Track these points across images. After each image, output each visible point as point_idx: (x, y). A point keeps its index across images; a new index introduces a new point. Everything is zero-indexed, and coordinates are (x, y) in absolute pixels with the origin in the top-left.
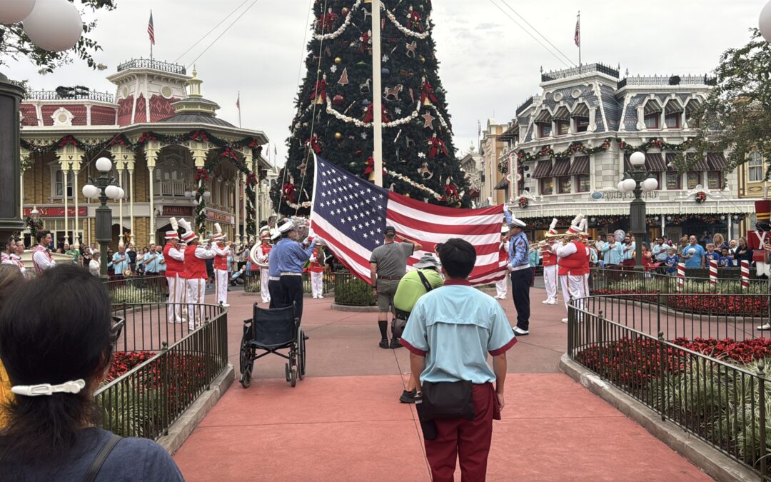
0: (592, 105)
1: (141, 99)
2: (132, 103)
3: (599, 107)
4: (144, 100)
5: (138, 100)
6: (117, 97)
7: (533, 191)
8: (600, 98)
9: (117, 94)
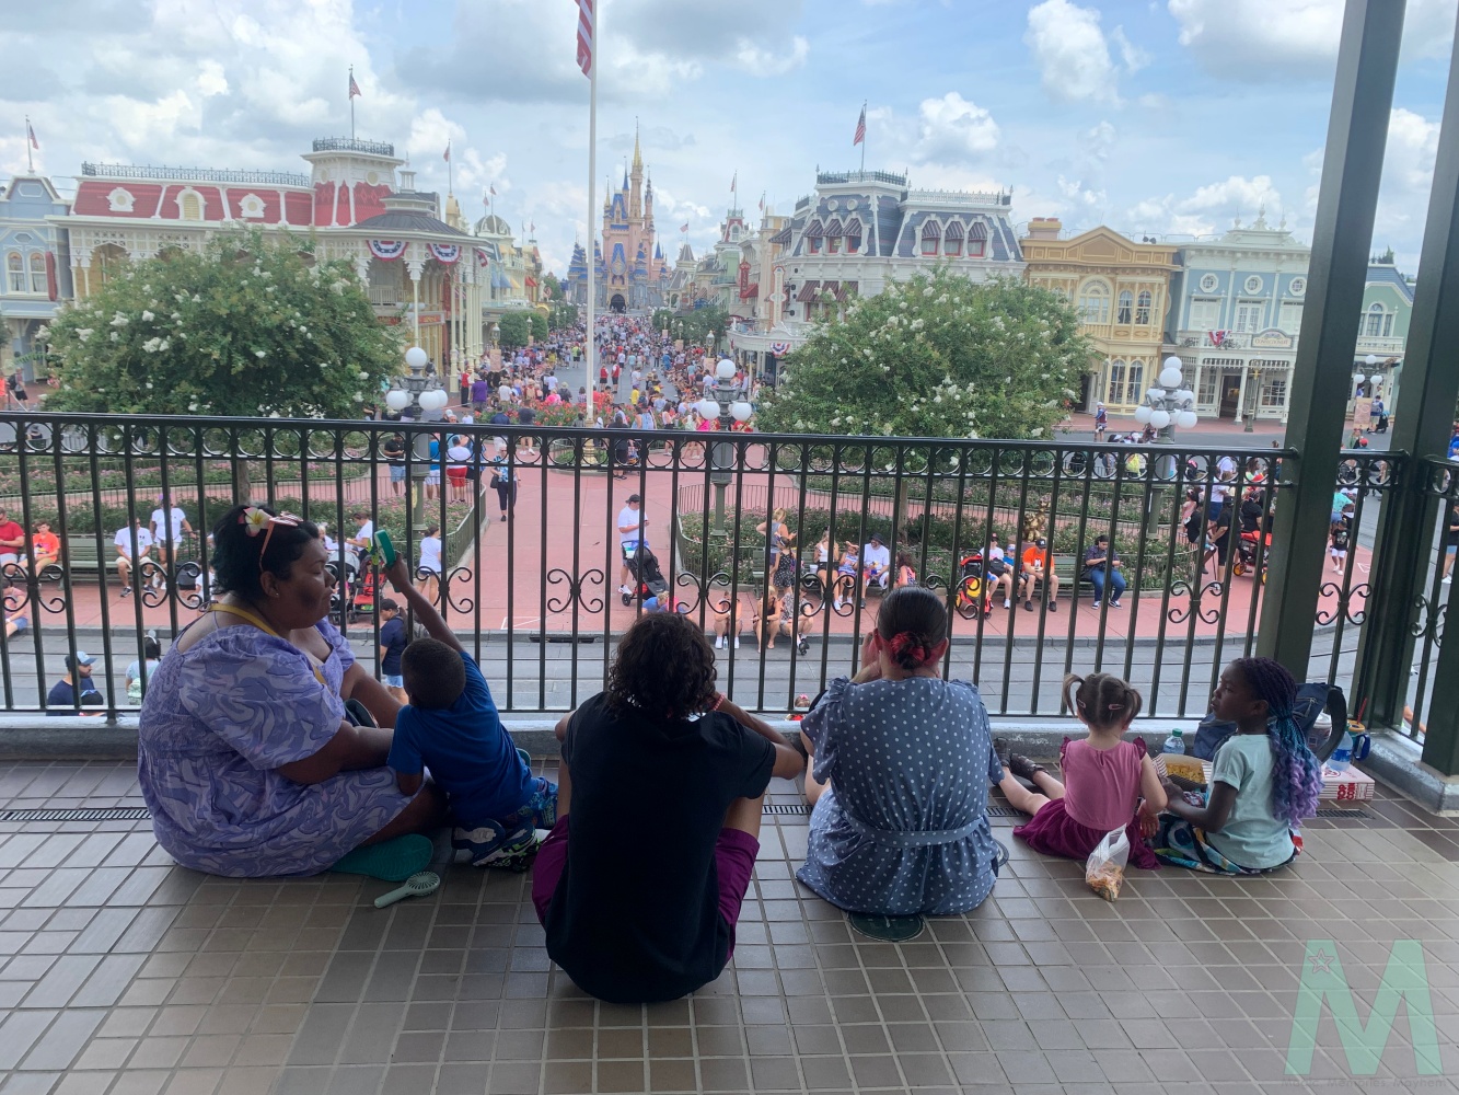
0: (866, 222)
1: (344, 188)
2: (333, 192)
3: (873, 226)
4: (347, 189)
5: (340, 189)
6: (313, 179)
7: (799, 315)
8: (875, 214)
9: (314, 175)
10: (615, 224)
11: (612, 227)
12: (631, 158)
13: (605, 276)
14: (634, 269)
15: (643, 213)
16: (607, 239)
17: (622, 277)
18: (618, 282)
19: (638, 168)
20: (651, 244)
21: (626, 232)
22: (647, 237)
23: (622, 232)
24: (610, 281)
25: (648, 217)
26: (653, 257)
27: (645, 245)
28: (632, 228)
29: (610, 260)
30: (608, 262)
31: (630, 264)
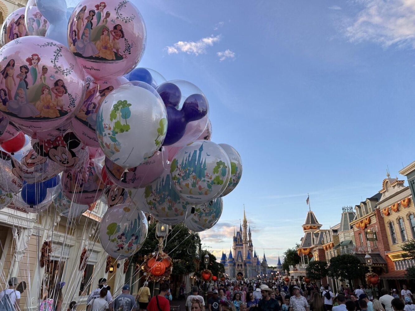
10: (237, 243)
11: (237, 245)
12: (243, 219)
13: (235, 265)
14: (246, 261)
15: (248, 240)
16: (235, 249)
17: (241, 265)
18: (240, 268)
19: (245, 222)
20: (252, 251)
21: (242, 247)
22: (250, 248)
23: (241, 247)
24: (237, 267)
25: (250, 241)
26: (253, 256)
27: (250, 252)
28: (244, 245)
29: (236, 258)
30: (236, 259)
31: (244, 259)
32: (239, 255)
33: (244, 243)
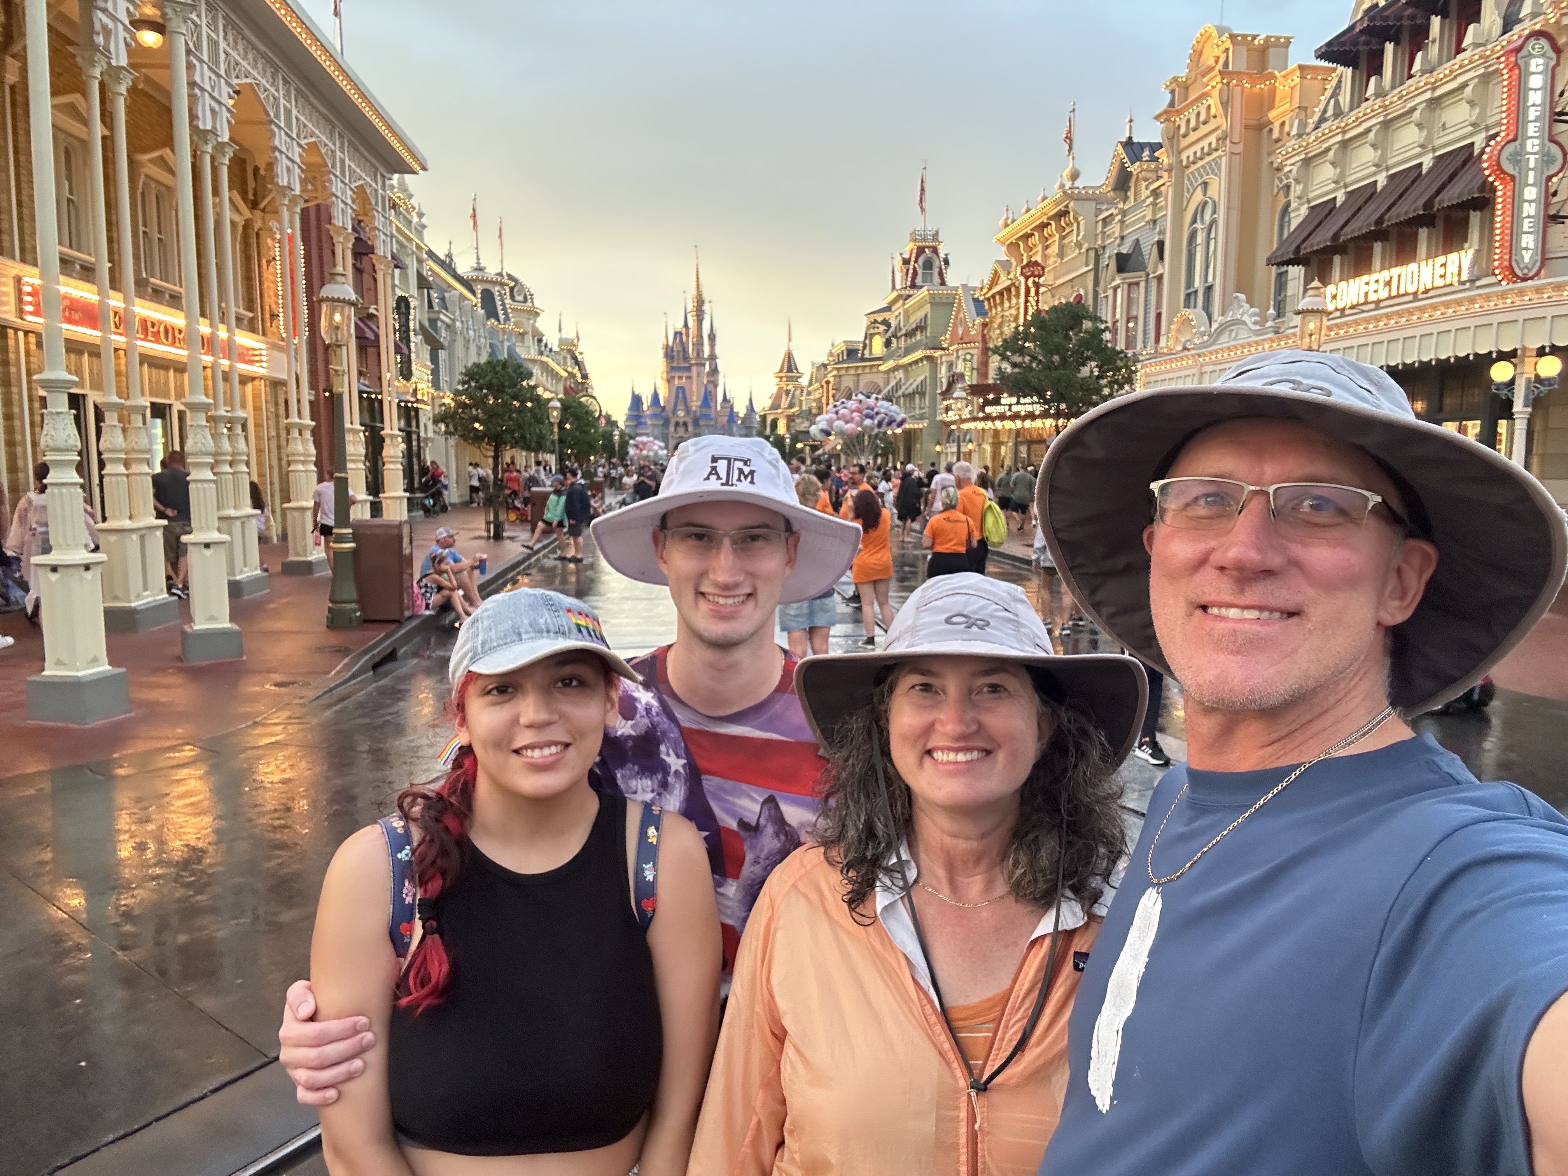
10: (675, 365)
11: (673, 369)
12: (691, 294)
13: (666, 423)
14: (699, 414)
15: (707, 354)
16: (667, 383)
17: (685, 424)
18: (681, 431)
19: (700, 302)
20: (716, 386)
21: (688, 374)
22: (711, 379)
23: (685, 374)
24: (672, 429)
25: (713, 358)
27: (710, 387)
28: (694, 369)
29: (672, 405)
30: (669, 408)
31: (694, 409)
32: (681, 395)
33: (692, 365)
